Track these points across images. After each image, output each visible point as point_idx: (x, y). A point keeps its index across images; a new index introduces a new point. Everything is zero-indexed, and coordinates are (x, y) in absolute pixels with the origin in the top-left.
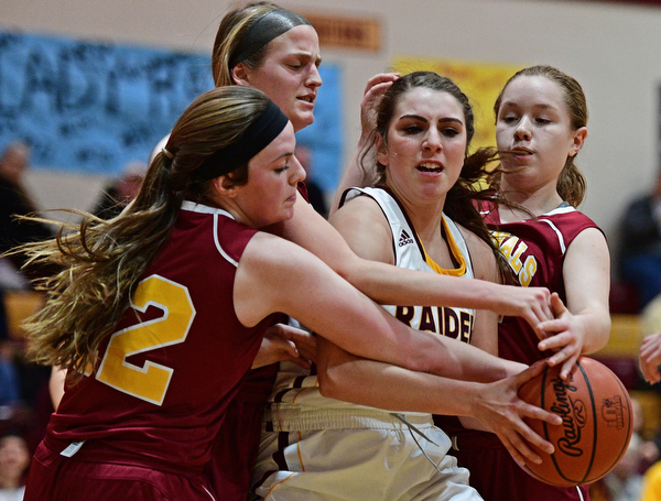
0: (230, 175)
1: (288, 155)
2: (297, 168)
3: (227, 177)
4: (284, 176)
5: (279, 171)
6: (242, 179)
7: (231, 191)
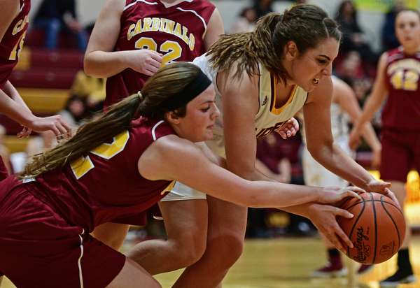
0: (176, 111)
1: (210, 102)
2: (215, 110)
3: (175, 113)
4: (207, 114)
5: (204, 110)
6: (182, 114)
7: (175, 120)
